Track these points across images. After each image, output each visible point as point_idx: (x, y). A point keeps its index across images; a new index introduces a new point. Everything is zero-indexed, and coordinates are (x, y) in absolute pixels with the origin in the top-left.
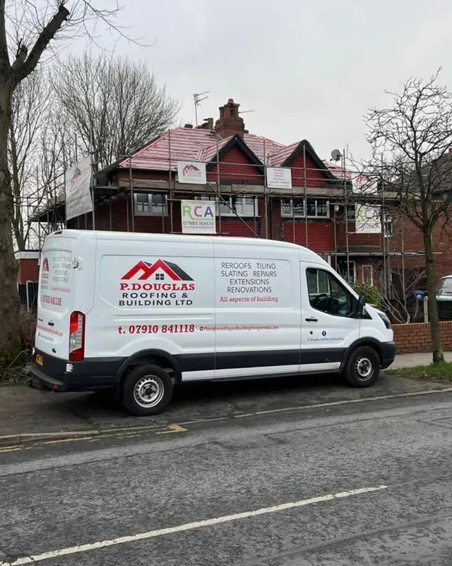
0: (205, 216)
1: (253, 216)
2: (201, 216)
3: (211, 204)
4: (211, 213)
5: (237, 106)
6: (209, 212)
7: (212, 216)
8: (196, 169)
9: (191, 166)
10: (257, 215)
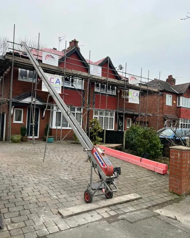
0: (56, 83)
1: (81, 89)
2: (53, 83)
3: (60, 78)
4: (59, 82)
5: (78, 42)
6: (58, 81)
7: (60, 84)
8: (53, 58)
9: (50, 55)
10: (83, 89)
